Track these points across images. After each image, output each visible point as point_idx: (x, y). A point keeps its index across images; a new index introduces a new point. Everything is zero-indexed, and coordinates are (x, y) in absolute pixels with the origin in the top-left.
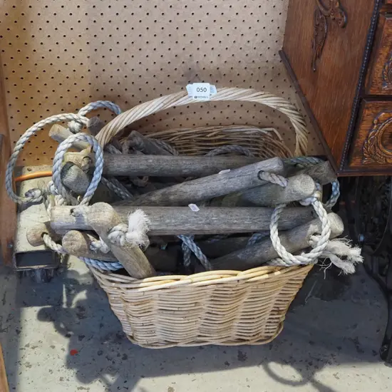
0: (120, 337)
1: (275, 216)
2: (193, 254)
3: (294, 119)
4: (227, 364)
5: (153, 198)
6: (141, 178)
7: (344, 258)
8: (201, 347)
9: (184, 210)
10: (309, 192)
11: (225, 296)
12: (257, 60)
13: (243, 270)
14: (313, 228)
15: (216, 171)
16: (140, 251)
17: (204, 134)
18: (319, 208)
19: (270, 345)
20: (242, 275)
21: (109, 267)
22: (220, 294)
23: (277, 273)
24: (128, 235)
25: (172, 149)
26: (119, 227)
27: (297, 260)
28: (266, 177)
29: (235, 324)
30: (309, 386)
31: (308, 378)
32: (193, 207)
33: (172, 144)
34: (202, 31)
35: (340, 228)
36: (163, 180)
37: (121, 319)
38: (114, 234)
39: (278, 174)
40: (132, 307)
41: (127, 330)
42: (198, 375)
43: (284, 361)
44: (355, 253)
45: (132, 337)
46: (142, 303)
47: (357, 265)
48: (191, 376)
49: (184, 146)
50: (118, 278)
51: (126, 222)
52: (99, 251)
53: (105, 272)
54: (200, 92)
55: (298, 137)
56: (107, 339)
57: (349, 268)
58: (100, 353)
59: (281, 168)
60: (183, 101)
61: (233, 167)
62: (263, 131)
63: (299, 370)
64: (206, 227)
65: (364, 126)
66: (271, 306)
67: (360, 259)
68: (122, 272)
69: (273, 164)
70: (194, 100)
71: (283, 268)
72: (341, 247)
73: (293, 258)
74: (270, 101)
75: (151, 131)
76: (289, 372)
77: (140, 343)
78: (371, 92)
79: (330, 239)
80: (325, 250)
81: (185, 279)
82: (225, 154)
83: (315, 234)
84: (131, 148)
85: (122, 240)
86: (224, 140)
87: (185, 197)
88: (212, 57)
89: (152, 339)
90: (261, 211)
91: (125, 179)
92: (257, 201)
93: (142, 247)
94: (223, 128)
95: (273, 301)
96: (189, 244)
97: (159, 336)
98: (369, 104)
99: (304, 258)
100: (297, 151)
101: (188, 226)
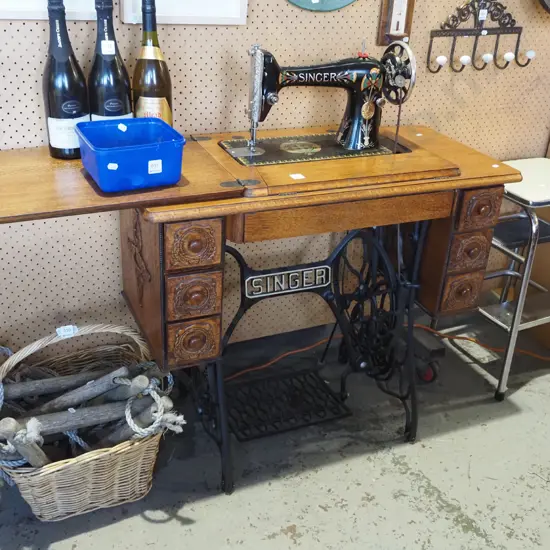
0: (32, 519)
1: (128, 405)
2: (77, 443)
3: (137, 339)
4: (115, 519)
5: (43, 410)
6: (32, 397)
7: (174, 424)
8: (94, 512)
9: (64, 413)
10: (145, 386)
11: (103, 468)
12: (107, 300)
13: (112, 446)
14: (153, 409)
15: (84, 383)
16: (37, 446)
17: (76, 357)
18: (154, 395)
19: (144, 500)
20: (113, 450)
21: (16, 464)
22: (100, 467)
23: (137, 444)
24: (28, 436)
25: (54, 372)
26: (21, 431)
27: (145, 431)
28: (118, 381)
29: (116, 487)
30: (174, 521)
31: (173, 515)
32: (72, 410)
33: (53, 368)
34: (64, 286)
35: (170, 405)
36: (48, 396)
37: (29, 503)
38: (18, 437)
39: (124, 377)
40: (37, 490)
41: (36, 511)
42: (94, 532)
43: (155, 508)
44: (180, 419)
45: (40, 516)
46: (44, 485)
47: (183, 426)
48: (89, 533)
49: (63, 369)
50: (24, 470)
51: (25, 428)
52: (8, 453)
53: (14, 468)
54: (66, 332)
55: (141, 350)
56: (20, 522)
57: (179, 429)
58: (17, 533)
59: (127, 373)
60: (55, 340)
61: (96, 379)
62: (121, 347)
63: (166, 512)
64: (82, 422)
65: (171, 339)
66: (139, 469)
67: (184, 422)
68: (27, 465)
69: (122, 371)
70: (63, 338)
71: (140, 440)
72: (171, 417)
73: (143, 430)
74: (118, 330)
75: (36, 362)
76: (160, 514)
77: (47, 519)
78: (169, 320)
79: (164, 413)
80: (162, 421)
81: (72, 461)
82: (93, 369)
83: (155, 412)
84: (22, 377)
85: (24, 439)
86: (93, 358)
87: (65, 404)
88: (75, 302)
89: (56, 514)
90: (118, 404)
91: (19, 400)
92: (115, 398)
93: (38, 443)
94: (91, 350)
95: (139, 466)
96: (74, 438)
97: (61, 510)
98: (170, 326)
99: (151, 429)
100: (143, 359)
101: (69, 424)
